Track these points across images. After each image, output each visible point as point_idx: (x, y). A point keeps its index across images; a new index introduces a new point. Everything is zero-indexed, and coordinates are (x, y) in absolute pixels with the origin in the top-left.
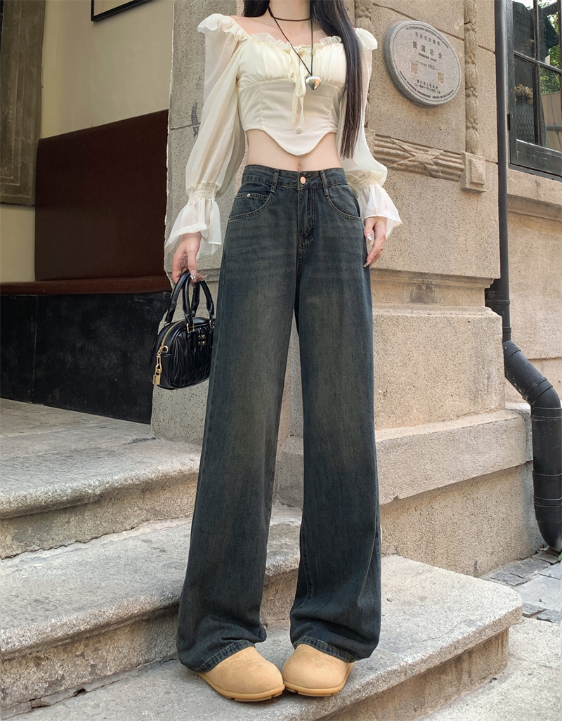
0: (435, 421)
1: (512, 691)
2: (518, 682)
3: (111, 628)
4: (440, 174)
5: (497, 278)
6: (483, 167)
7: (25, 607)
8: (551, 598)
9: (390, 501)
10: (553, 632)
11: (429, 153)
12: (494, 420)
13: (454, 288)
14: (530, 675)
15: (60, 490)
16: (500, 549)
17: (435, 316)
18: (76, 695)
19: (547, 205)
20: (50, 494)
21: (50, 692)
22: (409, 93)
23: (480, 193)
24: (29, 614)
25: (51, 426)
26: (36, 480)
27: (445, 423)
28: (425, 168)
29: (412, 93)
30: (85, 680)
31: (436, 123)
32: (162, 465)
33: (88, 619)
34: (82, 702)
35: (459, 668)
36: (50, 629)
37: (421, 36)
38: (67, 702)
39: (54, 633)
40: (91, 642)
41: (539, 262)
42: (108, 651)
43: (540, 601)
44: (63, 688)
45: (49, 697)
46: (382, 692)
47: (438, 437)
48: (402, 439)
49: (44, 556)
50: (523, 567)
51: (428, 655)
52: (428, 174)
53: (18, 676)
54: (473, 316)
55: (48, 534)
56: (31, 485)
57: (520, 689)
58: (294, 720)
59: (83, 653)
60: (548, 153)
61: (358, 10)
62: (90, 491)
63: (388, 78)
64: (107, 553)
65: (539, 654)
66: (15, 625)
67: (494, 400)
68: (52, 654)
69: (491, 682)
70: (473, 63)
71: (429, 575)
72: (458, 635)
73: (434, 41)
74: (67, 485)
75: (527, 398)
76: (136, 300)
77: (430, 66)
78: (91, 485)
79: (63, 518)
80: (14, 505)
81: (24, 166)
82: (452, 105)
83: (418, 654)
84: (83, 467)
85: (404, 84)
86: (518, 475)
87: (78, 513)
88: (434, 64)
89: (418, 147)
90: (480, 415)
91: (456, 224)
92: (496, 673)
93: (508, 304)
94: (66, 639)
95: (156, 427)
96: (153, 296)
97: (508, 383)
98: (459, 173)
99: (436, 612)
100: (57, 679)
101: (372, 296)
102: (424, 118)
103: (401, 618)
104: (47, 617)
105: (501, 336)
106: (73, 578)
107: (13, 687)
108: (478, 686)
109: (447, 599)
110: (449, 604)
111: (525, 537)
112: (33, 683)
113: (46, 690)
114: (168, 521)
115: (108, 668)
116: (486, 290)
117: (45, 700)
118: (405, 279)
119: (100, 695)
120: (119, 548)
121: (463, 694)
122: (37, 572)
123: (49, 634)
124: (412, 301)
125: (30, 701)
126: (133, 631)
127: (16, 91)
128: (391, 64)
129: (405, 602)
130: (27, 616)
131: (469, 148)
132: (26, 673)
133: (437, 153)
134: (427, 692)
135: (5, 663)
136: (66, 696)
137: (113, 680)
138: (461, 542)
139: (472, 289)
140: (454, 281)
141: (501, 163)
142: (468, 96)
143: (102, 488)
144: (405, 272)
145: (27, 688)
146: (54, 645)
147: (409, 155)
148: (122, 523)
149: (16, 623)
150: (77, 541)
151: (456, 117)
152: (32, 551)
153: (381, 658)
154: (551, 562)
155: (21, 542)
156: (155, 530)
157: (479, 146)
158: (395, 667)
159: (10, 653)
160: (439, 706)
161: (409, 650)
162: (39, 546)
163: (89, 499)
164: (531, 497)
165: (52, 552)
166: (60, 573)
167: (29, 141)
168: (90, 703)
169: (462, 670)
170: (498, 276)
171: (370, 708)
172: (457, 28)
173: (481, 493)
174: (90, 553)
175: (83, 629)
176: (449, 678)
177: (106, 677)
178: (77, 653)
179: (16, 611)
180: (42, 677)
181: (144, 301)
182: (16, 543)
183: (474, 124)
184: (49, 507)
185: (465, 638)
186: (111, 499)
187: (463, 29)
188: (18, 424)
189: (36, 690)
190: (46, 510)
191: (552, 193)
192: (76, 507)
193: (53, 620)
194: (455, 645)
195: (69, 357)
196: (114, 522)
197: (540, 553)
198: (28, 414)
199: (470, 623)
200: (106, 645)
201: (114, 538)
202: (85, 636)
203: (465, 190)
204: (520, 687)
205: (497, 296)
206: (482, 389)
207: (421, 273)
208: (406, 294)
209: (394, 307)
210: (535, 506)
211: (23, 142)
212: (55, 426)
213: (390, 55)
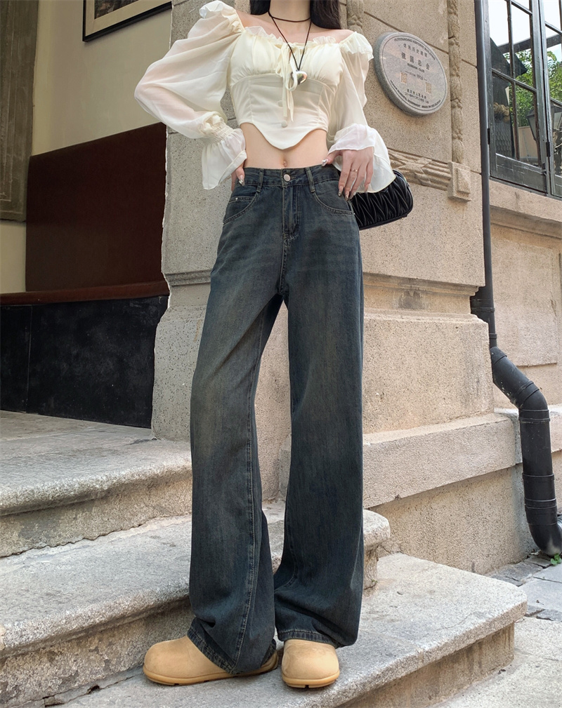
0: (430, 424)
1: (521, 681)
2: (527, 673)
3: (126, 621)
4: (430, 182)
5: (482, 285)
6: (468, 175)
7: (37, 601)
8: (547, 599)
9: (392, 499)
10: (554, 629)
11: (419, 161)
12: (485, 422)
13: (441, 295)
14: (537, 667)
15: (68, 485)
16: (495, 552)
17: (423, 321)
18: (90, 693)
19: (525, 217)
20: (58, 488)
21: (63, 689)
22: (399, 102)
23: (465, 202)
24: (42, 606)
25: (49, 431)
26: (42, 476)
27: (439, 425)
28: (415, 177)
29: (403, 102)
30: (99, 676)
31: (424, 132)
32: (167, 461)
33: (104, 611)
34: (96, 699)
35: (471, 658)
36: (64, 621)
37: (410, 47)
38: (81, 700)
39: (69, 625)
40: (105, 636)
41: (519, 273)
42: (122, 646)
43: (538, 602)
44: (76, 685)
45: (63, 695)
46: (400, 679)
47: (434, 437)
48: (400, 441)
49: (51, 553)
50: (517, 571)
51: (443, 643)
52: (418, 182)
53: (32, 672)
54: (461, 322)
55: (54, 531)
56: (37, 480)
57: (529, 679)
58: (315, 707)
59: (97, 647)
60: (525, 168)
61: (350, 19)
62: (97, 486)
63: (380, 87)
64: (117, 549)
65: (544, 648)
66: (29, 617)
67: (483, 404)
68: (66, 649)
69: (500, 673)
70: (458, 76)
71: (434, 571)
72: (470, 625)
73: (422, 53)
74: (74, 480)
75: (515, 402)
76: (132, 305)
77: (419, 76)
78: (98, 480)
79: (70, 514)
80: (21, 500)
81: (16, 183)
82: (439, 115)
83: (434, 642)
84: (88, 464)
85: (395, 93)
86: (509, 477)
87: (85, 510)
88: (422, 74)
89: (407, 155)
90: (471, 418)
91: (443, 231)
92: (504, 665)
93: (492, 311)
94: (80, 632)
95: (157, 429)
96: (148, 301)
97: (496, 388)
98: (447, 182)
99: (446, 604)
100: (71, 675)
101: (365, 300)
102: (414, 127)
103: (413, 610)
104: (61, 609)
105: (488, 341)
106: (84, 572)
107: (26, 684)
108: (488, 677)
109: (455, 593)
110: (457, 598)
111: (517, 541)
112: (47, 680)
113: (60, 687)
114: (174, 518)
115: (122, 664)
116: (471, 298)
117: (59, 697)
118: (394, 284)
119: (115, 692)
120: (128, 545)
121: (474, 683)
122: (45, 569)
123: (63, 626)
124: (401, 307)
125: (44, 698)
126: (147, 625)
127: (8, 110)
128: (382, 74)
129: (415, 595)
130: (40, 608)
131: (456, 158)
132: (39, 669)
133: (426, 162)
134: (441, 680)
135: (18, 658)
136: (80, 693)
137: (127, 676)
138: (459, 542)
139: (458, 297)
140: (441, 288)
141: (483, 174)
142: (453, 107)
143: (110, 483)
144: (395, 277)
145: (40, 685)
146: (68, 639)
147: (400, 163)
148: (130, 519)
149: (29, 615)
150: (84, 538)
151: (442, 128)
152: (38, 548)
153: (399, 645)
154: (544, 565)
155: (28, 538)
156: (162, 527)
157: (464, 156)
158: (413, 654)
159: (24, 647)
160: (452, 694)
161: (425, 638)
162: (46, 543)
163: (97, 495)
164: (521, 500)
165: (59, 549)
166: (70, 568)
167: (20, 158)
168: (105, 700)
169: (473, 660)
170: (483, 284)
171: (387, 695)
172: (442, 42)
173: (476, 494)
174: (98, 550)
175: (98, 621)
176: (461, 667)
177: (120, 673)
178: (91, 648)
179: (28, 604)
180: (56, 673)
181: (140, 307)
182: (23, 539)
183: (459, 135)
184: (56, 503)
185: (476, 629)
186: (118, 495)
187: (447, 43)
188: (15, 430)
189: (50, 687)
190: (53, 506)
191: (531, 205)
192: (83, 503)
193: (68, 612)
194: (467, 635)
195: (65, 366)
196: (122, 518)
197: (532, 557)
198: (23, 422)
199: (480, 615)
200: (120, 639)
201: (122, 535)
202: (100, 630)
203: (452, 199)
204: (529, 678)
205: (481, 303)
206: (473, 393)
207: (410, 279)
208: (395, 300)
209: (384, 313)
210: (526, 508)
211: (14, 159)
212: (52, 431)
213: (380, 66)
